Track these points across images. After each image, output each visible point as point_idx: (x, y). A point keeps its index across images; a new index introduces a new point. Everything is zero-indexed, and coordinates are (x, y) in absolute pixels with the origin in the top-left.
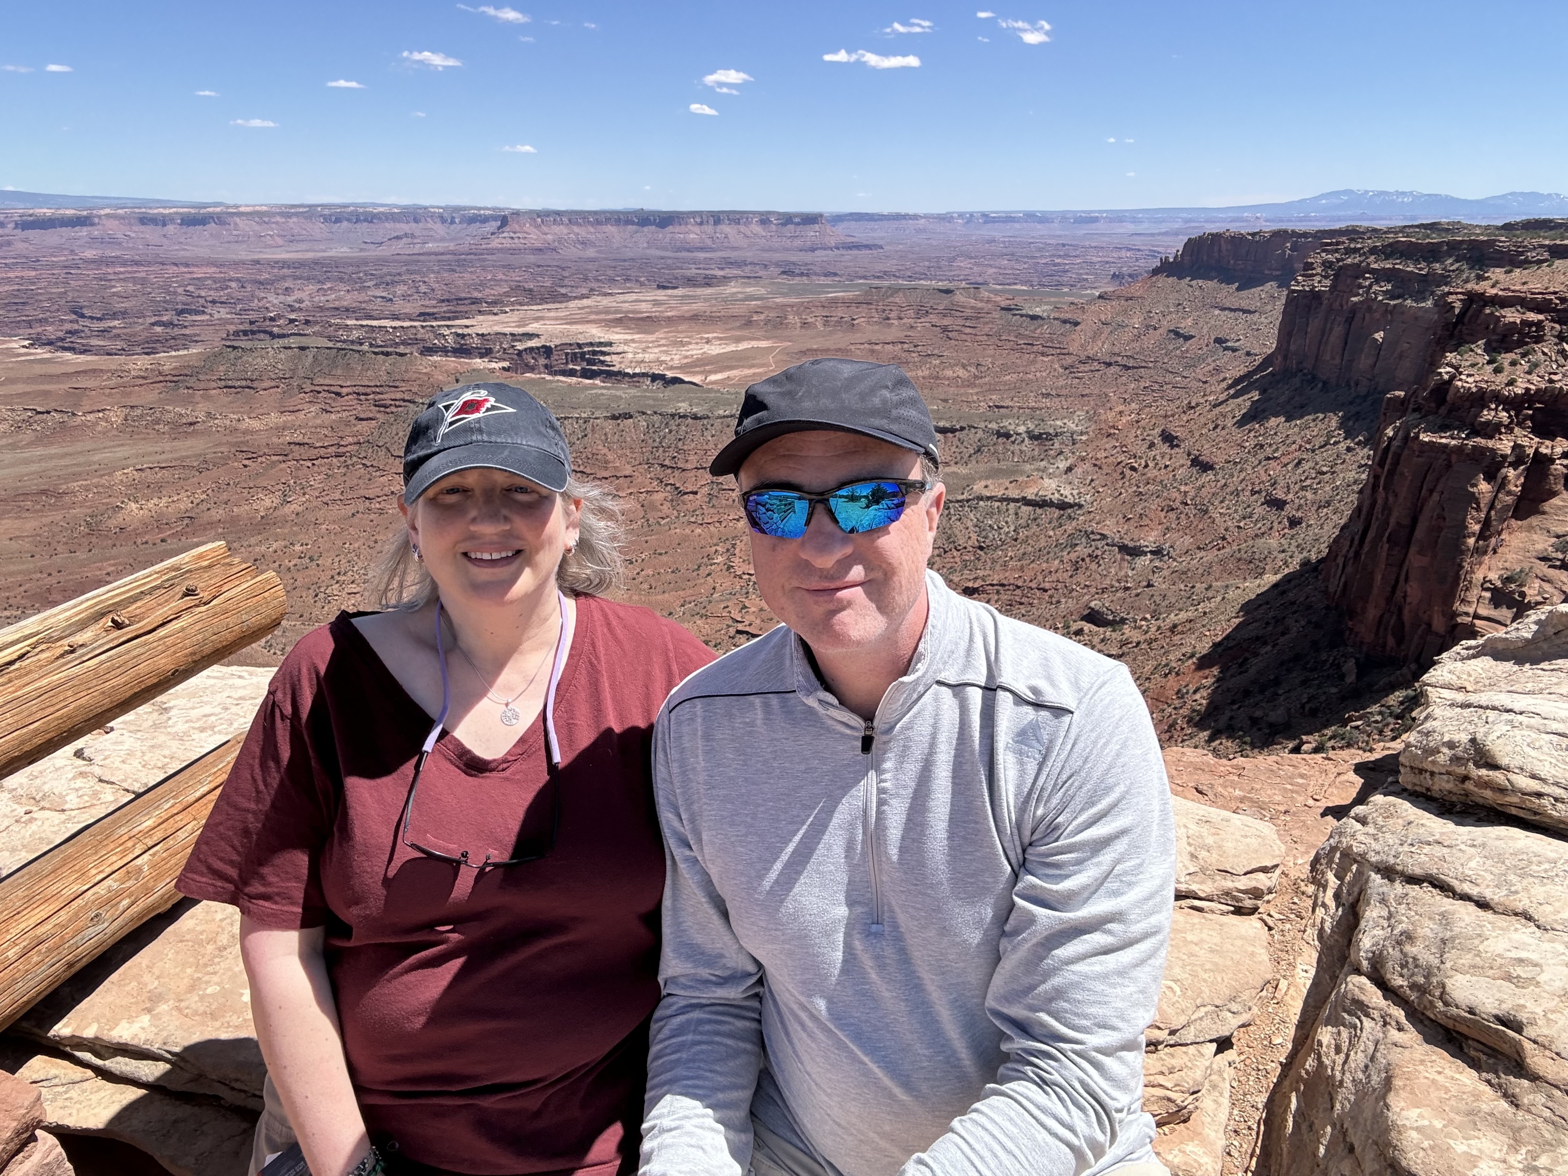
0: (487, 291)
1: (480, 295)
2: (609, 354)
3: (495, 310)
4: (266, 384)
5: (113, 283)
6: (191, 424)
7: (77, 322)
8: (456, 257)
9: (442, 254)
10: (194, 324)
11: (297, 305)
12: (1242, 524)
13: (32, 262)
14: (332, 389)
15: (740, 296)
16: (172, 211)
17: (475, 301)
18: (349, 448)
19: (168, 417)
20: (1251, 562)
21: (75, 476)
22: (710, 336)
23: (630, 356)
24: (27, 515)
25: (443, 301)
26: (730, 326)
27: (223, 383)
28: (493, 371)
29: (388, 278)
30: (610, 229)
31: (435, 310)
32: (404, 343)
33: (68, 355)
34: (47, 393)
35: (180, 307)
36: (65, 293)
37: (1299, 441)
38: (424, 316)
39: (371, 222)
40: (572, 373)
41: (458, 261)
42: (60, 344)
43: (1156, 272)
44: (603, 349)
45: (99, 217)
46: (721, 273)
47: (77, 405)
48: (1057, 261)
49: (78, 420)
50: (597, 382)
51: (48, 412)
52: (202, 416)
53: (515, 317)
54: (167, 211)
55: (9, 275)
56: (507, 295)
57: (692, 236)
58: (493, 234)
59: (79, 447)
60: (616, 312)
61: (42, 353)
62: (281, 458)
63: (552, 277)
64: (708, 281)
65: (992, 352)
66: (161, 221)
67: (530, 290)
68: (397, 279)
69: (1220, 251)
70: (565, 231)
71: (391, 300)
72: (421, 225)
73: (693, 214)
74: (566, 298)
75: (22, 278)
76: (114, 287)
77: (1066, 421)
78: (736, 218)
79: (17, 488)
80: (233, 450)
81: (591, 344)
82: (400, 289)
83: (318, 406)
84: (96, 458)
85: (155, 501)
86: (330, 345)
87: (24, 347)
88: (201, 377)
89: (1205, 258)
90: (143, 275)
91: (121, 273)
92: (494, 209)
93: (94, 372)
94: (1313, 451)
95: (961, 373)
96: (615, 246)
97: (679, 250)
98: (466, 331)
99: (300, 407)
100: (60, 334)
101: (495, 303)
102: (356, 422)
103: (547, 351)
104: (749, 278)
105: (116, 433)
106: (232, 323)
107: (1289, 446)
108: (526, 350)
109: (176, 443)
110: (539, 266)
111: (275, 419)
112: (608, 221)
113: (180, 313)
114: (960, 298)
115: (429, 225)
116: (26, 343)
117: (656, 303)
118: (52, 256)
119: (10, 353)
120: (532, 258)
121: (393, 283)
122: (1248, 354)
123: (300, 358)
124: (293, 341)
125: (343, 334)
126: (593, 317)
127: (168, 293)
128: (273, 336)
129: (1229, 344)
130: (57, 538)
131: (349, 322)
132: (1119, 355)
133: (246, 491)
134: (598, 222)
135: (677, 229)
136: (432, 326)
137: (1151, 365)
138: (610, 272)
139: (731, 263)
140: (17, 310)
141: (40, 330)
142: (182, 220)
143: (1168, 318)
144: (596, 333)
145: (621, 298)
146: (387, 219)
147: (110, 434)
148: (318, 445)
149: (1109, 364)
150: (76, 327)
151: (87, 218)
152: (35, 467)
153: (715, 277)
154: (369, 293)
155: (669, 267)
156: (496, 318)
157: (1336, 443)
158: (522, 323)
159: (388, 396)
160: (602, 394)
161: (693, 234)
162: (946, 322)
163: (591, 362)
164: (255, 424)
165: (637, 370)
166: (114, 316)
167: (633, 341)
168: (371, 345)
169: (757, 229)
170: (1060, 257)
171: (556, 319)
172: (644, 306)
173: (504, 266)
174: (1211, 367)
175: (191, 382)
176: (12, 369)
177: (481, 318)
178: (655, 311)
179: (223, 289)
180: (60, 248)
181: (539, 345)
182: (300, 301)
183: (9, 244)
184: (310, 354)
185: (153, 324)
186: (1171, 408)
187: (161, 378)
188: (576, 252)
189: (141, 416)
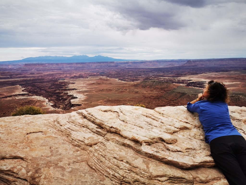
0: (184, 73)
2: (205, 84)
4: (148, 87)
5: (130, 71)
6: (137, 92)
8: (179, 67)
9: (177, 67)
10: (139, 77)
11: (154, 75)
13: (120, 69)
14: (158, 88)
15: (234, 74)
16: (139, 61)
17: (182, 74)
18: (159, 97)
19: (135, 91)
21: (122, 98)
22: (227, 81)
25: (176, 74)
26: (231, 79)
27: (142, 86)
28: (183, 86)
29: (168, 71)
31: (175, 76)
32: (169, 81)
33: (123, 81)
34: (120, 86)
36: (124, 73)
38: (173, 77)
39: (166, 62)
40: (198, 87)
45: (129, 62)
46: (230, 69)
47: (123, 88)
49: (123, 90)
50: (202, 88)
51: (120, 89)
52: (139, 91)
53: (188, 77)
55: (117, 70)
56: (187, 73)
58: (186, 63)
59: (123, 94)
60: (207, 76)
61: (120, 81)
62: (149, 98)
63: (196, 70)
64: (227, 71)
66: (137, 63)
67: (192, 73)
71: (168, 74)
72: (174, 62)
74: (198, 74)
75: (119, 71)
79: (115, 99)
80: (143, 96)
81: (202, 82)
83: (155, 90)
84: (125, 96)
85: (131, 103)
86: (158, 81)
88: (140, 85)
92: (186, 59)
93: (126, 84)
96: (208, 65)
97: (221, 65)
98: (180, 79)
99: (153, 90)
100: (122, 78)
101: (185, 75)
102: (161, 93)
103: (194, 83)
104: (236, 70)
105: (128, 92)
106: (144, 77)
108: (190, 82)
109: (135, 95)
110: (193, 69)
111: (149, 92)
112: (207, 61)
113: (137, 76)
116: (118, 79)
117: (215, 75)
118: (123, 68)
119: (116, 81)
120: (192, 67)
123: (154, 83)
124: (153, 80)
126: (203, 77)
127: (137, 73)
128: (150, 79)
131: (161, 78)
133: (144, 103)
134: (205, 61)
138: (207, 69)
139: (232, 68)
140: (118, 75)
141: (120, 78)
144: (203, 80)
145: (209, 74)
146: (169, 62)
148: (155, 96)
150: (124, 77)
151: (127, 62)
152: (117, 97)
154: (165, 73)
155: (218, 68)
156: (185, 77)
158: (190, 78)
159: (166, 89)
161: (224, 62)
163: (202, 85)
164: (146, 93)
166: (129, 76)
168: (164, 81)
172: (213, 75)
173: (187, 69)
175: (138, 86)
176: (116, 83)
177: (182, 77)
178: (215, 76)
179: (144, 72)
181: (192, 82)
185: (134, 77)
187: (134, 85)
188: (200, 66)
189: (131, 91)
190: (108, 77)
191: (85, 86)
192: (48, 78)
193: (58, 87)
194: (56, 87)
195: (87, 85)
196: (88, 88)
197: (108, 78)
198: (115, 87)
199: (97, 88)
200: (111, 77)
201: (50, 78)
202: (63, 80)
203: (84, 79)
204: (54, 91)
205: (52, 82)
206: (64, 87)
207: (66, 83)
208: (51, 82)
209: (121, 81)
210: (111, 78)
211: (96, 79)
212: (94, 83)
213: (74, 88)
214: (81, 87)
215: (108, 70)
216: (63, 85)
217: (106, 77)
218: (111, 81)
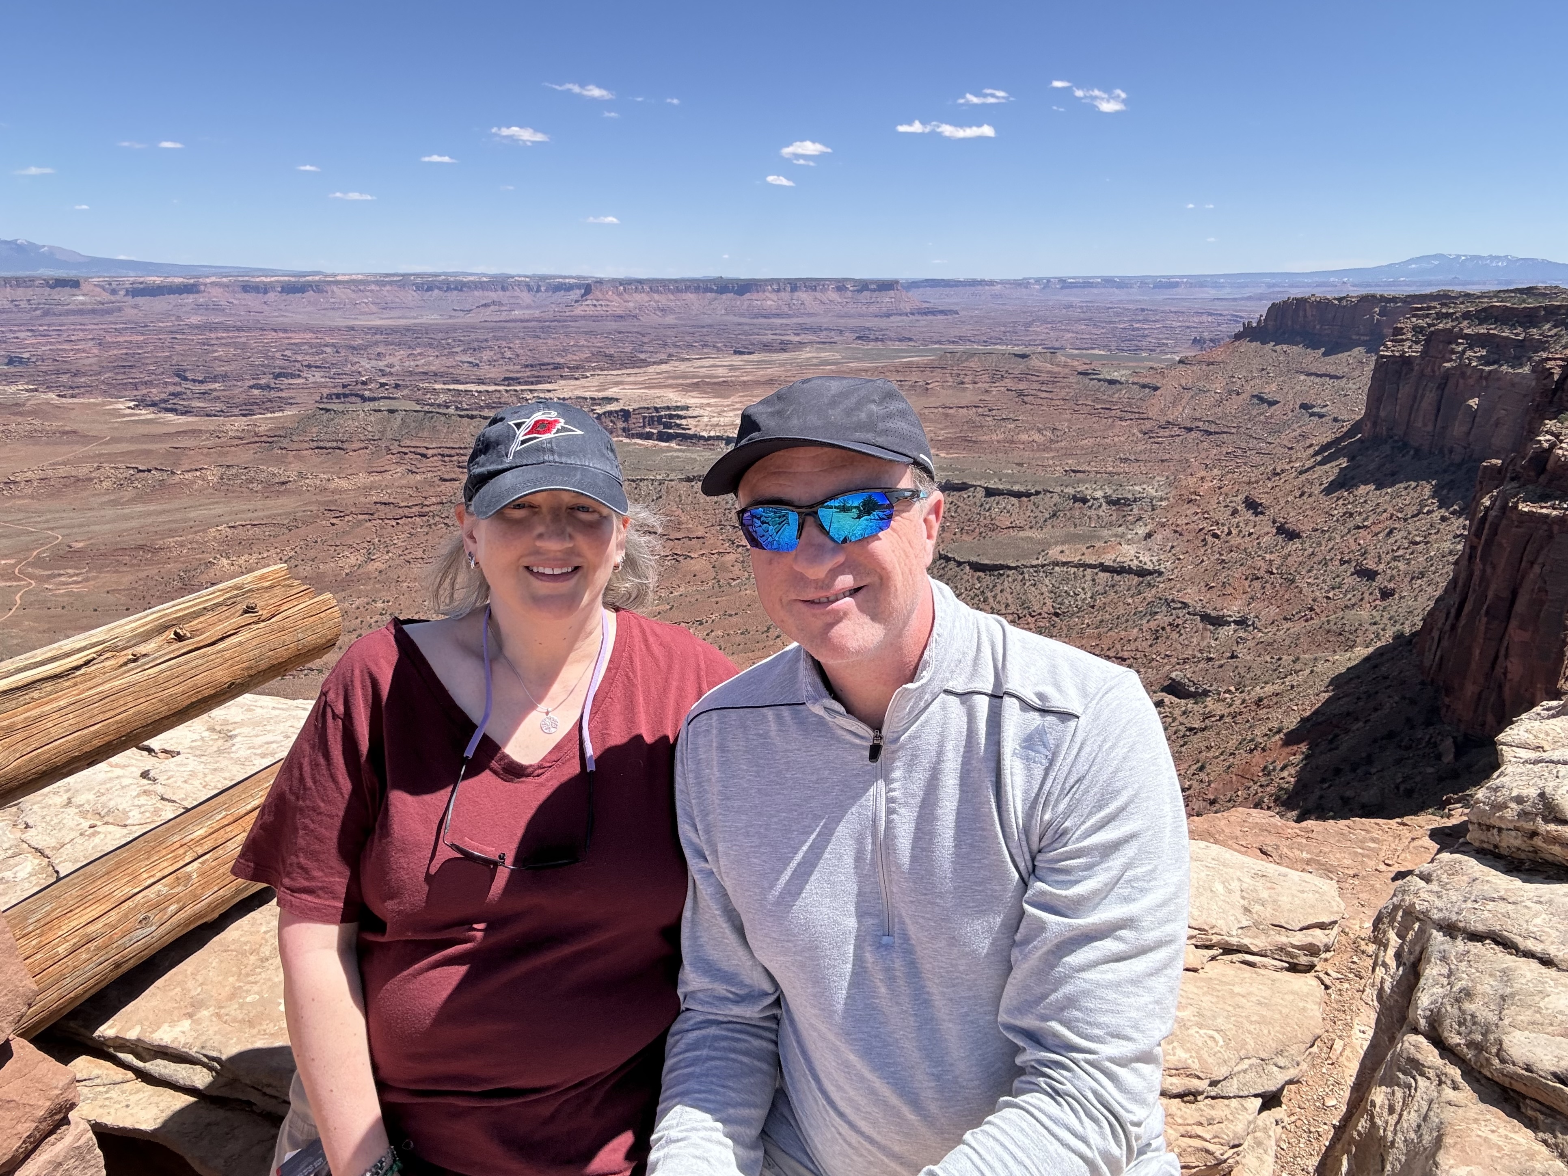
0: (570, 357)
1: (562, 361)
2: (685, 418)
3: (577, 375)
4: (356, 445)
5: (215, 348)
6: (283, 483)
7: (180, 384)
8: (541, 324)
9: (527, 321)
10: (290, 387)
11: (388, 370)
12: (1331, 595)
13: (141, 327)
14: (418, 450)
15: (815, 361)
16: (273, 279)
17: (557, 366)
18: (431, 509)
19: (262, 476)
20: (1340, 634)
21: (172, 533)
23: (706, 419)
24: (125, 569)
25: (527, 366)
27: (315, 444)
29: (476, 345)
30: (690, 297)
31: (519, 375)
33: (170, 416)
34: (148, 452)
35: (277, 371)
36: (170, 357)
37: (1390, 510)
38: (508, 380)
39: (461, 290)
40: (649, 436)
41: (542, 328)
42: (163, 405)
43: (1238, 337)
44: (680, 413)
45: (205, 285)
46: (797, 339)
47: (176, 464)
48: (1136, 325)
49: (177, 478)
50: (673, 445)
51: (149, 471)
52: (293, 475)
53: (595, 382)
54: (268, 280)
55: (119, 339)
56: (588, 360)
57: (769, 303)
58: (576, 301)
59: (176, 504)
60: (693, 377)
61: (146, 414)
62: (367, 517)
63: (632, 342)
64: (784, 347)
65: (1068, 416)
66: (264, 289)
67: (611, 356)
68: (484, 345)
69: (1305, 316)
70: (646, 298)
71: (477, 365)
72: (508, 293)
73: (771, 281)
74: (645, 363)
75: (131, 342)
76: (216, 351)
77: (1145, 486)
78: (813, 285)
79: (117, 543)
80: (322, 509)
81: (668, 408)
82: (486, 355)
83: (404, 467)
84: (192, 515)
85: (246, 557)
86: (418, 408)
87: (129, 408)
88: (295, 438)
89: (1290, 323)
90: (244, 340)
91: (223, 338)
92: (578, 278)
93: (194, 432)
94: (1405, 520)
95: (1037, 437)
96: (694, 313)
97: (756, 316)
98: (548, 395)
99: (387, 468)
100: (164, 396)
101: (577, 368)
102: (440, 483)
103: (625, 414)
104: (824, 343)
105: (210, 491)
106: (325, 387)
107: (1380, 514)
108: (605, 413)
109: (268, 501)
110: (620, 333)
111: (363, 479)
112: (687, 289)
113: (277, 376)
114: (1035, 362)
115: (516, 294)
116: (132, 404)
117: (732, 368)
118: (159, 321)
119: (116, 413)
120: (613, 325)
121: (480, 349)
122: (1336, 420)
123: (389, 421)
124: (383, 405)
125: (430, 398)
126: (670, 382)
127: (267, 357)
128: (364, 399)
129: (1315, 410)
130: (151, 592)
131: (437, 386)
132: (1200, 420)
133: (332, 549)
134: (678, 290)
135: (755, 296)
136: (516, 391)
137: (1233, 430)
138: (688, 338)
139: (807, 329)
140: (124, 373)
141: (145, 392)
142: (282, 287)
143: (1252, 383)
144: (673, 397)
145: (699, 363)
146: (476, 287)
147: (205, 492)
148: (403, 504)
149: (1190, 430)
150: (178, 389)
151: (193, 285)
152: (134, 523)
153: (791, 343)
154: (457, 358)
155: (745, 333)
156: (577, 382)
157: (1429, 512)
158: (602, 387)
160: (678, 457)
161: (770, 301)
162: (1022, 386)
163: (667, 426)
164: (344, 484)
165: (712, 434)
166: (215, 379)
167: (708, 405)
168: (457, 408)
169: (833, 295)
170: (1139, 321)
171: (635, 383)
172: (720, 371)
173: (586, 333)
174: (1296, 433)
175: (285, 443)
176: (117, 429)
177: (562, 382)
178: (732, 376)
179: (318, 354)
180: (167, 314)
181: (618, 409)
182: (391, 366)
183: (120, 309)
184: (399, 417)
185: (251, 387)
186: (1254, 475)
187: (257, 439)
188: (656, 319)
189: (236, 476)
197: (50, 397)
198: (111, 457)
200: (74, 390)
209: (152, 416)
210: (73, 396)
215: (43, 340)
217: (27, 390)
218: (73, 414)
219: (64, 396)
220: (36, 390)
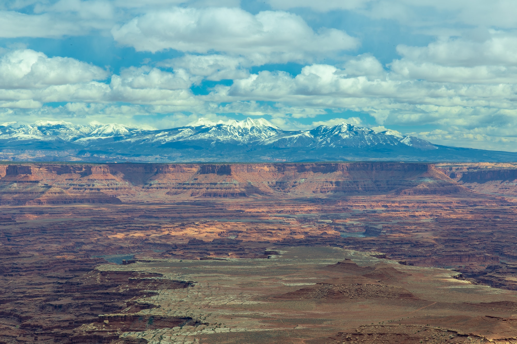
190: (393, 254)
191: (247, 303)
192: (39, 246)
193: (90, 301)
194: (83, 305)
195: (264, 298)
196: (265, 320)
197: (394, 263)
198: (437, 320)
199: (321, 321)
201: (54, 246)
202: (124, 263)
203: (249, 264)
204: (67, 324)
205: (61, 273)
206: (129, 305)
207: (139, 281)
208: (53, 274)
209: (472, 286)
210: (411, 264)
211: (321, 267)
212: (303, 292)
213: (184, 314)
214: (223, 307)
216: (121, 291)
217: (377, 256)
218: (410, 280)
219: (404, 263)
220: (384, 257)
